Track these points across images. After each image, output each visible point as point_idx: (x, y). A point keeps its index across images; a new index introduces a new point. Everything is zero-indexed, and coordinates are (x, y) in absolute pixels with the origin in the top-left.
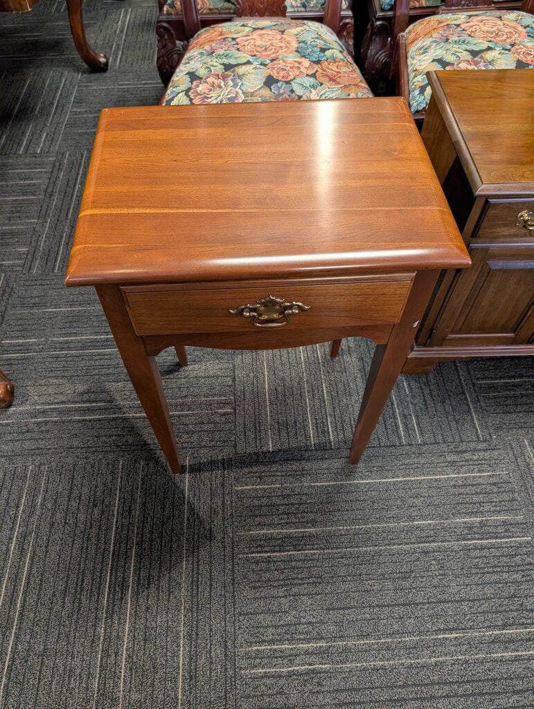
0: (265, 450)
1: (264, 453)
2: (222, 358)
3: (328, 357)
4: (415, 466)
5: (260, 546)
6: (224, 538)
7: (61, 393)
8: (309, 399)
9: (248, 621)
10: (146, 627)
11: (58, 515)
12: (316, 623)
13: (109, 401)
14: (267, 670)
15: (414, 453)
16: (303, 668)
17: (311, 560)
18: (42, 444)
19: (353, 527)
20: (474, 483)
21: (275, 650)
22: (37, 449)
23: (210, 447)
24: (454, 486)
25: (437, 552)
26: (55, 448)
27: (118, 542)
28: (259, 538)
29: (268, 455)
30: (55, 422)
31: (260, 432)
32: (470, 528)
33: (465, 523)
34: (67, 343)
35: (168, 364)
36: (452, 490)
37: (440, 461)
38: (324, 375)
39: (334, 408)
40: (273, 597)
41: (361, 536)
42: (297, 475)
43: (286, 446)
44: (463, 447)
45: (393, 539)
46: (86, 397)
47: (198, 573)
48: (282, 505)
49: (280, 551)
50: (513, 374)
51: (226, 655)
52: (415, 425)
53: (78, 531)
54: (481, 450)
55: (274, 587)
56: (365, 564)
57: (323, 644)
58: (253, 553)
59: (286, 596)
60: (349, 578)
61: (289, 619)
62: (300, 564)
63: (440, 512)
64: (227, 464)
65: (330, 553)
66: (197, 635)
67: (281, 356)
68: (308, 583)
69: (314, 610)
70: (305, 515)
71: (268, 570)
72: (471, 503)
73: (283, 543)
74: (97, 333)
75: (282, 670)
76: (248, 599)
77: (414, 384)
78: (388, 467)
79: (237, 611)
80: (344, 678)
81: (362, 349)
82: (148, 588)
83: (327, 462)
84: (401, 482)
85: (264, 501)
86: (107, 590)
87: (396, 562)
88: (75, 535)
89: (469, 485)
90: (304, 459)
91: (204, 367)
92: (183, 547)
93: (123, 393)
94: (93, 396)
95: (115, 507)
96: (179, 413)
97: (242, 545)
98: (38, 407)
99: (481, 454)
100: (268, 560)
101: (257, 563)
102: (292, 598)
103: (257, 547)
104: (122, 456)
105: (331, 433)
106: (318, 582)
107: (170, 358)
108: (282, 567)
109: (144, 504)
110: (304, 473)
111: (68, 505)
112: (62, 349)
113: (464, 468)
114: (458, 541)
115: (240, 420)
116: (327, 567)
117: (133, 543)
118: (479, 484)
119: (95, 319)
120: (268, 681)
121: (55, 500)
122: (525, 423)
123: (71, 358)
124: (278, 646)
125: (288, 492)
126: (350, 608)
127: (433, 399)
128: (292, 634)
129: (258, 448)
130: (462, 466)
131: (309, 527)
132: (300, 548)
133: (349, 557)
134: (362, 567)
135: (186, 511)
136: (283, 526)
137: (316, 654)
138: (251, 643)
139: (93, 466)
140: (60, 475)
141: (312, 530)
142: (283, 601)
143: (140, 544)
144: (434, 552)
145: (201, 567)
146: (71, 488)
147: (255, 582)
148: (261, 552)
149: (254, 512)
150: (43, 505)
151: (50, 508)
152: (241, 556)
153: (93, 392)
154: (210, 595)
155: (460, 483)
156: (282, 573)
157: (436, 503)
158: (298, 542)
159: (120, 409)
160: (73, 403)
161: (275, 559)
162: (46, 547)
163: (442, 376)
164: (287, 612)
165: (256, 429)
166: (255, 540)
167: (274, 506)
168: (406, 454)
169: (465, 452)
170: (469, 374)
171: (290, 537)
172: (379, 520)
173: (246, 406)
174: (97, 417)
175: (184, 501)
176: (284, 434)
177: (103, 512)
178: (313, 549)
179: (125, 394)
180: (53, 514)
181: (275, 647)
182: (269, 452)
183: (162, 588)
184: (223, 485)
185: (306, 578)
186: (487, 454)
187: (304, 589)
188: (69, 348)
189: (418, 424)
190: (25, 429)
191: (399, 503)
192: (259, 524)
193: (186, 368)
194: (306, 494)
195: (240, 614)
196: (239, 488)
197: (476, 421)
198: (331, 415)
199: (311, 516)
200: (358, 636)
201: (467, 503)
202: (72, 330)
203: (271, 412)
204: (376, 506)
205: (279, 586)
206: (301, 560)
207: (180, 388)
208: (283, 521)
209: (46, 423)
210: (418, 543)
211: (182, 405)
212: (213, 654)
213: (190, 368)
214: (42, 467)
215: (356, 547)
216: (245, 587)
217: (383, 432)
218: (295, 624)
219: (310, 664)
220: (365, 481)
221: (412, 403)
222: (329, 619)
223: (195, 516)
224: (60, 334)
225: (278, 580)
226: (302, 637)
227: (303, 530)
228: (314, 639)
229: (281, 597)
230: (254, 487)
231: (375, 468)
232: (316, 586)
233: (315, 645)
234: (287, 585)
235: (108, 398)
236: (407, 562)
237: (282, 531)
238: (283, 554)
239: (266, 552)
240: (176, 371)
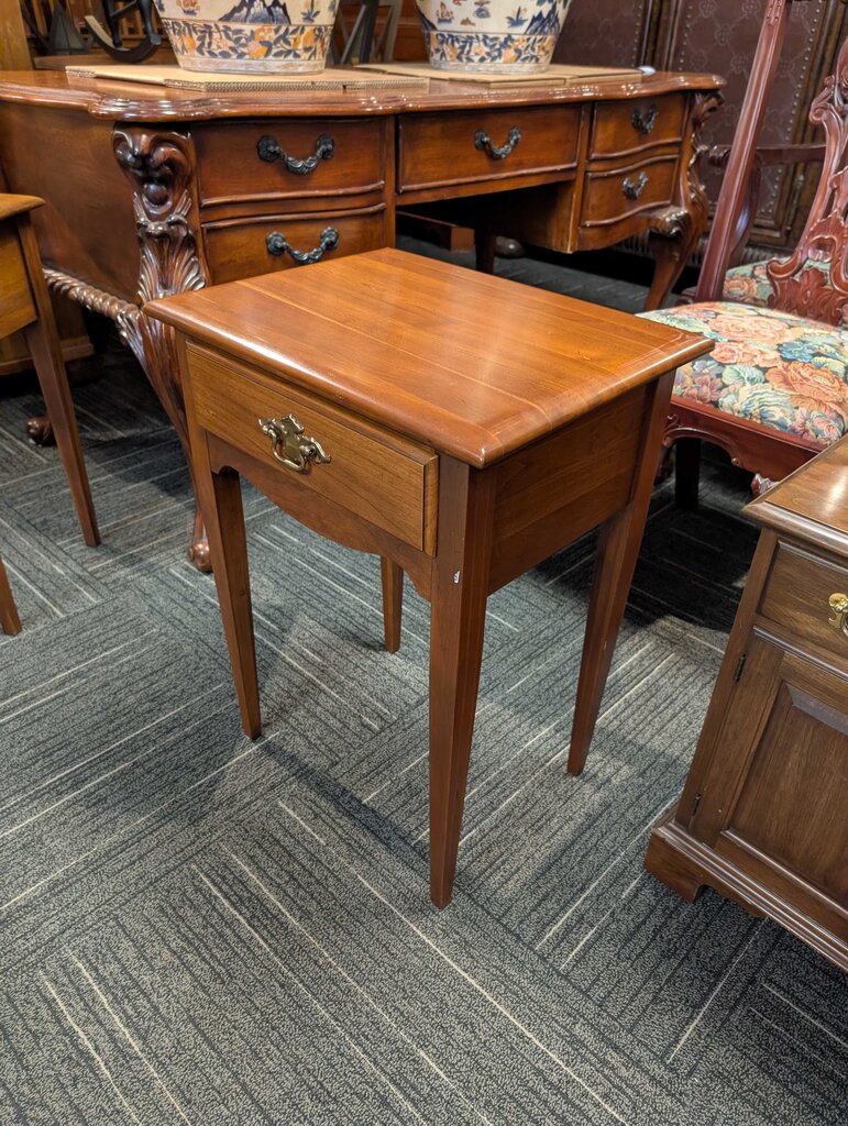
0: (358, 796)
1: (352, 797)
3: (562, 769)
4: (515, 988)
5: (224, 878)
6: (204, 834)
7: (257, 595)
8: (478, 792)
9: (112, 933)
10: (40, 837)
12: (161, 1016)
13: (284, 630)
14: (58, 1000)
15: (533, 972)
16: (87, 1043)
17: (248, 948)
18: (187, 620)
19: (340, 970)
20: (577, 1102)
21: (92, 991)
22: (179, 621)
23: (310, 742)
24: (539, 1073)
25: (401, 1119)
26: (191, 631)
27: (126, 746)
28: (233, 869)
29: (354, 803)
31: (378, 774)
34: (317, 560)
35: (377, 640)
36: (528, 1073)
37: (560, 1019)
38: (533, 783)
39: (497, 827)
40: (163, 939)
41: (335, 988)
42: (356, 852)
43: (385, 813)
44: (623, 1039)
45: (366, 1037)
46: (270, 612)
47: (139, 840)
48: (300, 864)
49: (233, 904)
51: (52, 940)
52: (582, 943)
53: (113, 708)
54: (647, 1072)
55: (179, 931)
56: (296, 1023)
57: (136, 1046)
58: (208, 876)
59: (175, 953)
60: (258, 1016)
61: (145, 978)
62: (232, 939)
63: (472, 1079)
64: (304, 773)
65: (277, 966)
66: (61, 891)
67: (505, 721)
68: (213, 968)
69: (178, 1002)
70: (309, 897)
71: (196, 908)
73: (246, 900)
74: (352, 570)
75: (68, 1017)
76: (142, 914)
77: (647, 895)
78: (476, 953)
79: (118, 912)
80: (102, 1109)
82: (88, 808)
83: (409, 873)
84: (470, 986)
85: (287, 841)
86: (63, 775)
87: (333, 1067)
88: (107, 709)
89: (565, 1096)
90: (387, 844)
91: (406, 667)
92: (163, 804)
93: (303, 631)
94: (278, 614)
95: (164, 716)
96: (326, 688)
97: (210, 857)
99: (640, 1079)
100: (210, 899)
101: (198, 890)
102: (177, 962)
103: (219, 876)
104: (228, 682)
106: (222, 979)
108: (214, 921)
109: (187, 736)
110: (365, 855)
111: (136, 682)
112: (307, 562)
113: (588, 1067)
115: (373, 745)
116: (254, 975)
117: (134, 759)
118: (581, 1112)
120: (44, 1012)
121: (135, 669)
123: (303, 573)
124: (99, 991)
125: (322, 857)
126: (213, 1048)
127: (654, 939)
128: (127, 997)
129: (355, 788)
130: (585, 1060)
131: (294, 915)
132: (256, 924)
133: (290, 995)
134: (288, 1022)
135: (209, 777)
136: (272, 883)
137: (116, 1046)
138: (85, 956)
139: (196, 669)
140: (165, 654)
141: (293, 921)
142: (166, 954)
143: (136, 765)
144: (397, 1115)
145: (150, 837)
146: (157, 671)
147: (171, 905)
148: (215, 884)
149: (264, 840)
150: (122, 665)
151: (123, 671)
152: (194, 866)
153: (282, 612)
154: (120, 871)
155: (554, 1078)
156: (205, 927)
157: (483, 1063)
158: (263, 917)
159: (283, 642)
161: (218, 906)
162: (78, 698)
163: (708, 925)
164: (153, 970)
165: (377, 767)
166: (226, 867)
167: (290, 856)
168: (523, 962)
169: (616, 1048)
170: (763, 961)
171: (262, 902)
172: (380, 997)
173: (398, 737)
175: (221, 766)
176: (400, 800)
177: (150, 711)
178: (266, 941)
179: (304, 635)
180: (117, 678)
181: (96, 988)
182: (360, 801)
183: (97, 819)
184: (273, 787)
185: (218, 961)
186: (650, 1089)
187: (200, 968)
188: (313, 565)
189: (589, 946)
191: (433, 1006)
192: (251, 857)
193: (388, 655)
194: (339, 880)
195: (116, 918)
196: (283, 806)
197: (690, 1029)
198: (481, 830)
199: (313, 907)
200: (178, 1086)
201: (528, 1113)
202: (335, 554)
203: (416, 766)
204: (399, 977)
205: (184, 935)
206: (239, 937)
207: (357, 667)
208: (278, 880)
210: (391, 1080)
211: (338, 682)
212: (46, 924)
213: (394, 657)
214: (162, 637)
215: (313, 994)
216: (155, 899)
217: (525, 908)
218: (142, 992)
219: (97, 1049)
220: (424, 937)
221: (613, 913)
222: (178, 1030)
223: (211, 789)
224: (321, 550)
225: (191, 930)
226: (130, 1012)
227: (283, 910)
228: (137, 1030)
229: (169, 948)
230: (298, 819)
231: (457, 937)
232: (215, 980)
233: (128, 1036)
234: (190, 943)
235: (286, 627)
236: (346, 1082)
237: (263, 887)
238: (231, 910)
239: (221, 890)
240: (375, 650)
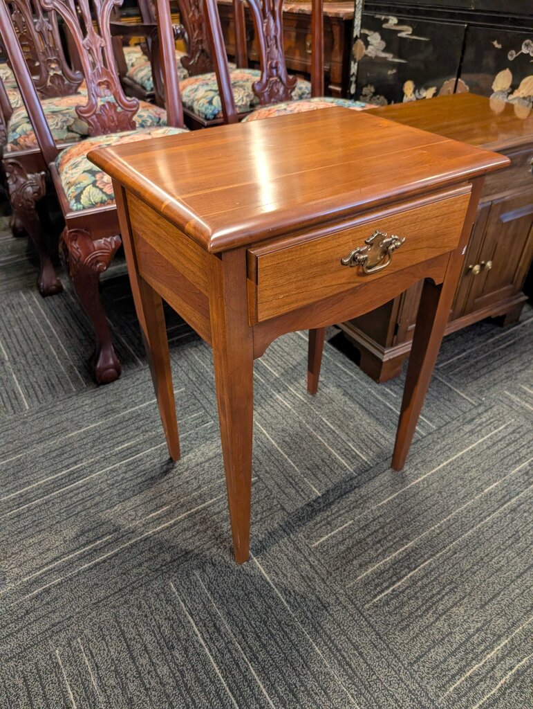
0: (314, 497)
1: (315, 501)
2: (212, 437)
3: (310, 396)
4: (447, 448)
6: (338, 598)
7: (48, 550)
8: (321, 436)
9: (424, 666)
11: (132, 687)
12: (483, 626)
13: (115, 531)
14: (481, 703)
15: (438, 438)
16: (508, 677)
17: (431, 571)
18: (56, 617)
19: (442, 522)
20: (499, 438)
21: (470, 677)
22: (53, 625)
23: (258, 522)
24: (488, 448)
25: (521, 505)
26: (79, 613)
27: (227, 672)
28: (370, 579)
29: (320, 500)
30: (59, 584)
31: (297, 484)
32: (527, 473)
33: (520, 471)
34: (22, 496)
35: (159, 466)
36: (488, 452)
37: (461, 434)
38: (318, 411)
39: (347, 433)
40: (427, 627)
41: (454, 526)
42: (360, 504)
43: (330, 486)
44: (469, 417)
45: (481, 514)
46: (82, 540)
47: (339, 651)
48: (367, 537)
49: (399, 580)
50: (457, 351)
53: (169, 689)
54: (483, 413)
55: (420, 616)
56: (477, 547)
57: (504, 642)
58: (375, 596)
59: (437, 618)
60: (476, 567)
61: (458, 638)
62: (425, 581)
63: (496, 473)
64: (288, 528)
65: (441, 556)
67: (267, 412)
68: (446, 594)
69: (472, 615)
70: (394, 534)
71: (403, 604)
72: (511, 454)
73: (396, 570)
74: (55, 472)
75: (492, 693)
76: (407, 644)
77: (395, 388)
78: (429, 459)
79: (405, 662)
81: (332, 379)
82: (298, 701)
83: (377, 479)
84: (447, 465)
85: (349, 542)
87: (499, 531)
88: (168, 696)
89: (497, 442)
90: (355, 487)
91: (199, 454)
92: (303, 633)
93: (126, 515)
94: (91, 534)
95: (197, 635)
96: (203, 505)
97: (359, 595)
98: (25, 579)
99: (485, 414)
100: (395, 595)
101: (387, 603)
102: (444, 617)
103: (376, 589)
104: (169, 578)
105: (360, 455)
106: (454, 588)
107: (156, 460)
108: (412, 592)
109: (229, 613)
110: (365, 500)
111: (137, 667)
112: (19, 505)
113: (483, 431)
114: (527, 488)
115: (270, 483)
116: (449, 569)
117: (245, 662)
118: (504, 437)
119: (43, 459)
121: (116, 670)
122: (495, 380)
123: (38, 509)
124: (470, 672)
125: (362, 524)
126: (499, 594)
128: (472, 650)
129: (307, 499)
130: (480, 430)
131: (407, 543)
132: (413, 566)
133: (461, 549)
134: (477, 551)
135: (280, 595)
136: (384, 554)
137: (507, 655)
138: (443, 686)
139: (140, 608)
140: (104, 639)
141: (410, 544)
142: (439, 624)
143: (254, 658)
144: (519, 506)
145: (337, 642)
146: (127, 645)
147: (400, 623)
148: (382, 591)
149: (346, 558)
150: (102, 686)
151: (114, 684)
153: (89, 530)
154: (368, 665)
155: (490, 443)
156: (417, 598)
157: (487, 467)
158: (408, 561)
159: (133, 532)
160: (69, 553)
161: (401, 590)
164: (451, 633)
165: (291, 483)
166: (368, 583)
167: (361, 542)
168: (433, 441)
169: (473, 419)
171: (396, 562)
172: (457, 504)
173: (267, 468)
174: (111, 553)
175: (270, 586)
176: (320, 475)
177: (186, 650)
178: (425, 561)
179: (130, 515)
180: (123, 689)
181: (468, 674)
182: (319, 497)
183: (313, 690)
184: (298, 549)
185: (441, 590)
186: (490, 414)
187: (448, 601)
190: (21, 612)
192: (361, 566)
193: (181, 462)
194: (381, 516)
195: (411, 664)
196: (317, 544)
197: (462, 394)
198: (349, 441)
199: (400, 532)
200: (525, 614)
201: (507, 456)
202: (21, 481)
203: (294, 463)
204: (445, 495)
205: (424, 612)
206: (424, 576)
207: (187, 482)
208: (380, 551)
209: (47, 591)
210: (502, 505)
211: (200, 496)
214: (74, 643)
215: (459, 537)
216: (395, 634)
218: (467, 640)
219: (511, 669)
220: (419, 480)
222: (490, 615)
223: (293, 593)
224: (8, 491)
225: (419, 608)
226: (483, 647)
227: (403, 549)
228: (494, 642)
229: (434, 622)
230: (329, 535)
231: (419, 465)
232: (455, 592)
233: (499, 647)
234: (431, 607)
235: (112, 528)
236: (506, 526)
237: (386, 560)
238: (403, 580)
239: (387, 588)
240: (172, 469)
